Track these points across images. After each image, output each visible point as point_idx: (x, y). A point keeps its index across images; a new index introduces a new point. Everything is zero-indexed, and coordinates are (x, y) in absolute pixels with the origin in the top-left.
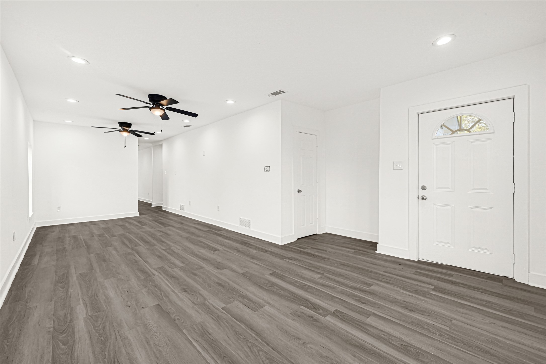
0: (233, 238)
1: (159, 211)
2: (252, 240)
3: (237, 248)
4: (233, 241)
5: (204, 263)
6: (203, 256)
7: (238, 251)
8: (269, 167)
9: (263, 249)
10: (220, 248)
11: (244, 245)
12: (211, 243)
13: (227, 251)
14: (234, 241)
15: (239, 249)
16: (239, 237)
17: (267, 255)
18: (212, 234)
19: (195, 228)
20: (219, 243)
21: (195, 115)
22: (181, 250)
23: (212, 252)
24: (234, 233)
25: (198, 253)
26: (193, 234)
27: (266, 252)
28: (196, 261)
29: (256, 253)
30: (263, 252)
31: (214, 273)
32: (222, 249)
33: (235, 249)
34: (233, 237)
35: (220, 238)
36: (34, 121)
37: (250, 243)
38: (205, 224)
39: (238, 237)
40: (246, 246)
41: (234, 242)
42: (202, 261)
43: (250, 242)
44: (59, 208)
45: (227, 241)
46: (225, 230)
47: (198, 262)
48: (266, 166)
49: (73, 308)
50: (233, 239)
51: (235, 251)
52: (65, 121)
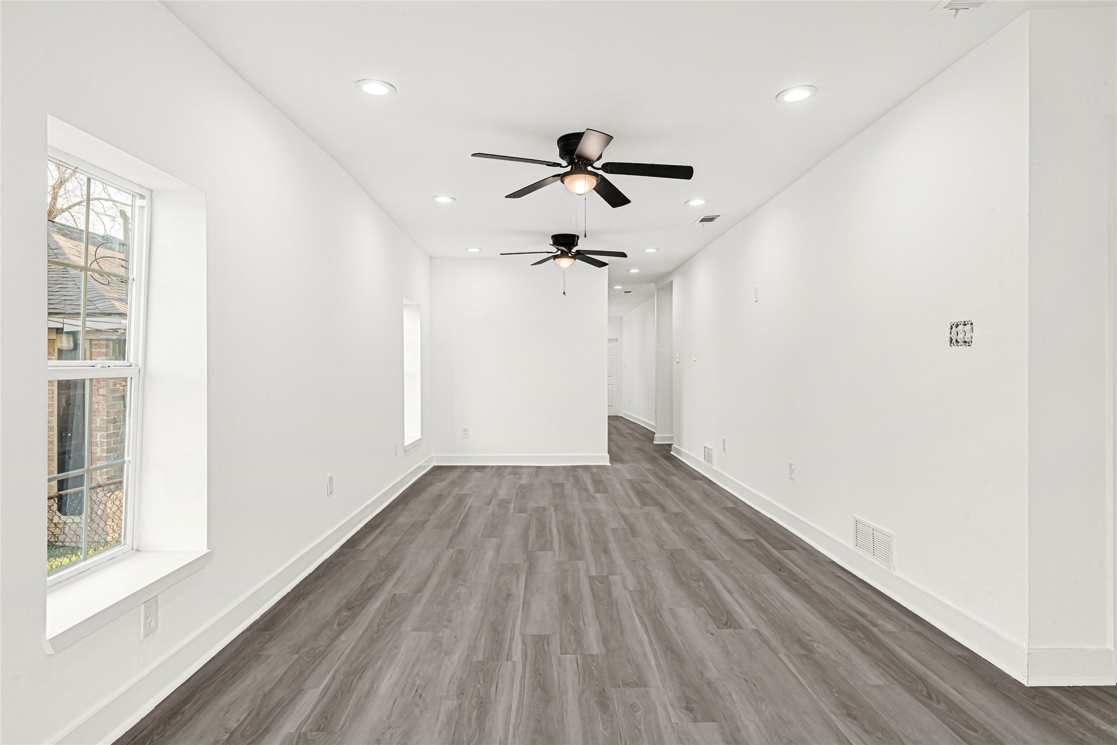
0: (819, 590)
1: (661, 458)
2: (888, 616)
3: (808, 638)
4: (809, 603)
5: (658, 665)
6: (675, 635)
7: (803, 652)
8: (968, 327)
9: (920, 678)
10: (746, 621)
11: (843, 633)
12: (729, 591)
13: (766, 641)
14: (813, 606)
15: (815, 645)
16: (843, 593)
17: (926, 718)
18: (756, 556)
19: (717, 523)
20: (757, 597)
21: (685, 172)
22: (630, 592)
23: (712, 627)
24: (832, 569)
25: (668, 619)
26: (697, 542)
27: (929, 696)
28: (642, 645)
29: (878, 687)
30: (911, 691)
31: (663, 723)
32: (751, 626)
33: (799, 641)
34: (820, 583)
35: (769, 580)
36: (430, 258)
37: (875, 630)
38: (754, 517)
39: (838, 590)
40: (848, 637)
41: (809, 606)
42: (659, 653)
43: (875, 625)
44: (465, 430)
45: (788, 596)
46: (804, 549)
47: (645, 655)
48: (956, 320)
49: (303, 689)
50: (814, 592)
51: (797, 649)
52: (469, 250)
